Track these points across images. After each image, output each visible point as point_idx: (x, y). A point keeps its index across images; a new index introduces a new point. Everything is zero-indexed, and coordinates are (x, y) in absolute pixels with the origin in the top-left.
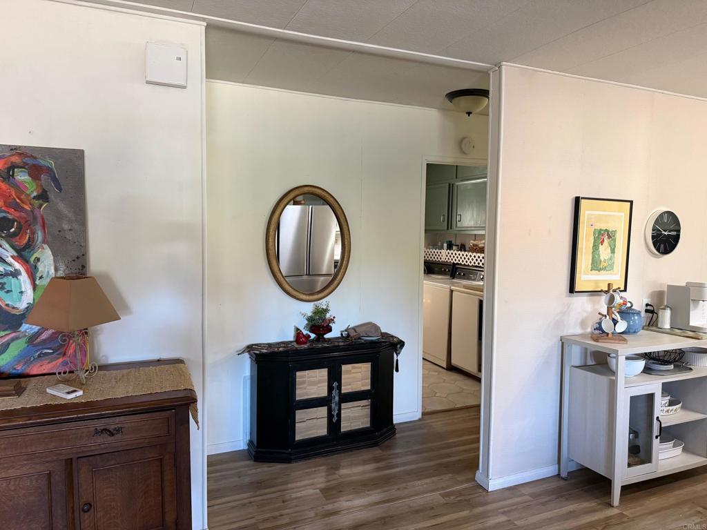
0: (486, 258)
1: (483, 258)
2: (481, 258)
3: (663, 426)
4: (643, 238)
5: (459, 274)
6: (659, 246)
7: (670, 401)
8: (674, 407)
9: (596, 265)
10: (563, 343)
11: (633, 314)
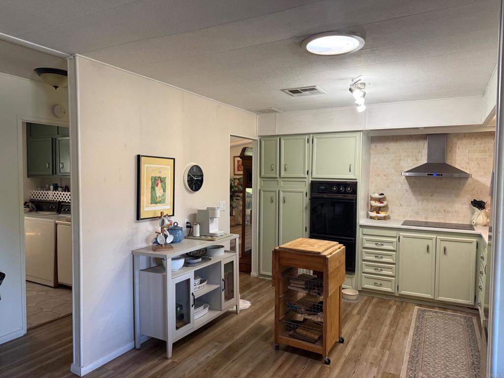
0: (72, 195)
1: (70, 195)
2: (68, 195)
3: (195, 298)
4: (182, 182)
5: (64, 210)
6: (192, 187)
7: (201, 281)
8: (203, 284)
9: (154, 201)
10: (133, 255)
11: (178, 230)
